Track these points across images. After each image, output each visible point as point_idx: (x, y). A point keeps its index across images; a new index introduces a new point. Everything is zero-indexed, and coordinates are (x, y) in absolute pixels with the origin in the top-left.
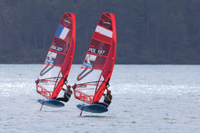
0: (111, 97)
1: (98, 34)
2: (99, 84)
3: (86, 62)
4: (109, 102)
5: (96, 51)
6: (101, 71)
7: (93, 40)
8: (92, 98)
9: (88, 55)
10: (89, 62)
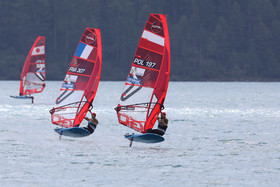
0: (166, 121)
1: (146, 41)
2: (152, 107)
3: (132, 76)
4: (165, 128)
5: (145, 63)
6: (152, 90)
7: (139, 48)
8: (143, 124)
9: (133, 68)
10: (135, 77)
